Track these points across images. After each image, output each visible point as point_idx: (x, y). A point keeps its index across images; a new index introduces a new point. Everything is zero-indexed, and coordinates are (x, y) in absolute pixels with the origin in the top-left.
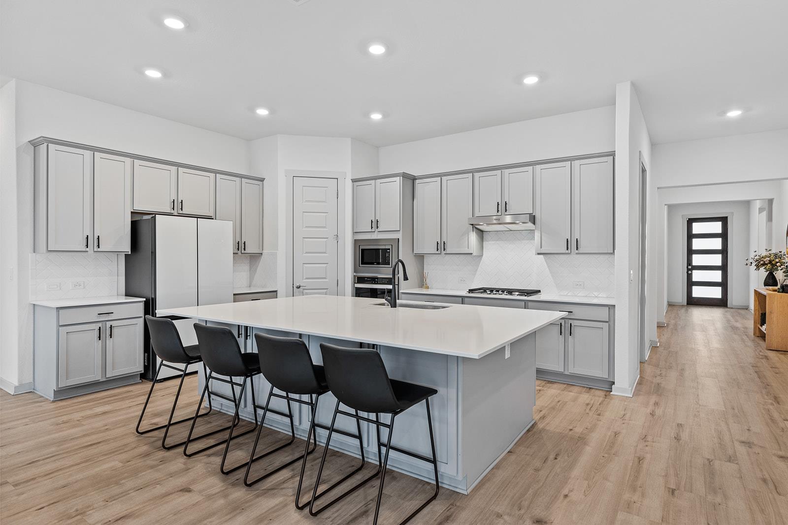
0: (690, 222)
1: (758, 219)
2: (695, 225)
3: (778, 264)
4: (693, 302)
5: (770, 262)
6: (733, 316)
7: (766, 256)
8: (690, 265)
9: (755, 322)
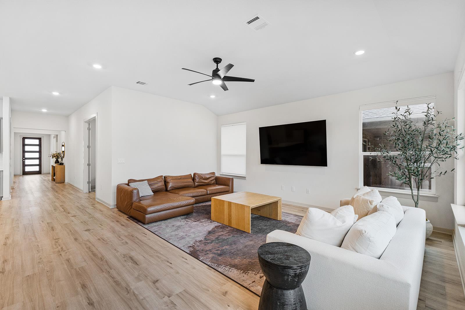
0: (24, 139)
1: (53, 141)
2: (26, 140)
3: (59, 156)
4: (25, 173)
5: (57, 156)
6: (44, 177)
7: (56, 154)
8: (24, 157)
9: (52, 176)
